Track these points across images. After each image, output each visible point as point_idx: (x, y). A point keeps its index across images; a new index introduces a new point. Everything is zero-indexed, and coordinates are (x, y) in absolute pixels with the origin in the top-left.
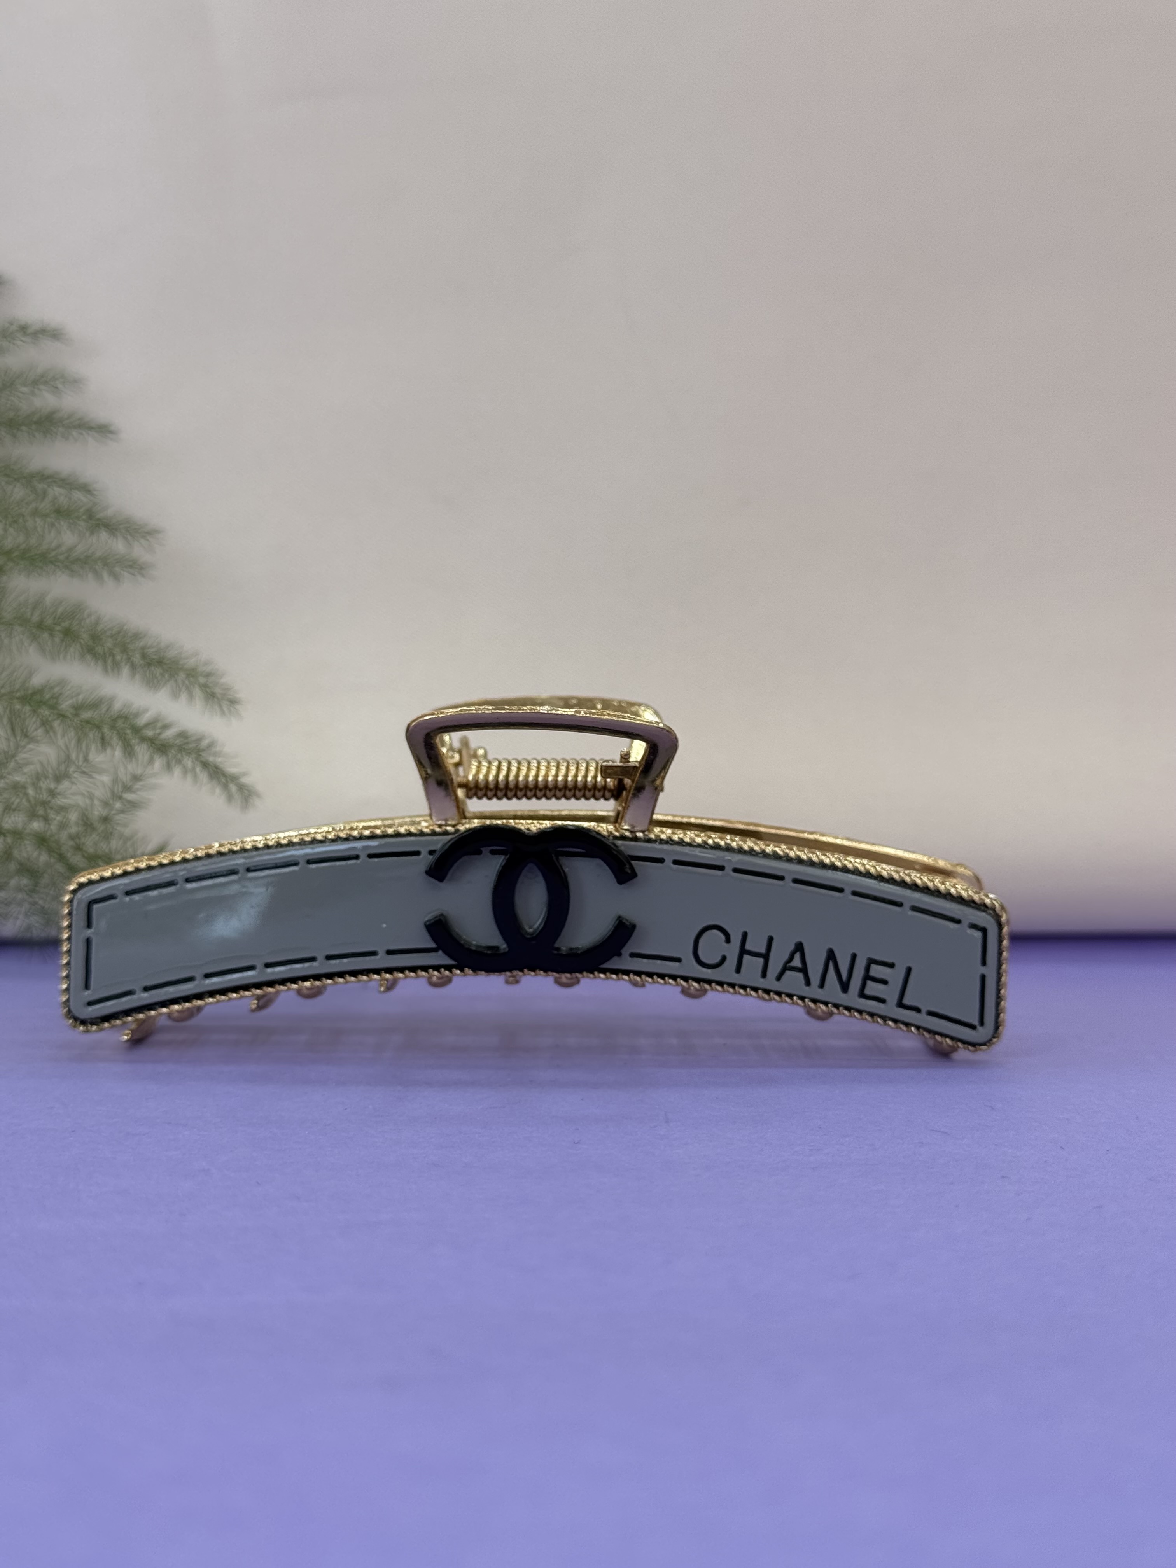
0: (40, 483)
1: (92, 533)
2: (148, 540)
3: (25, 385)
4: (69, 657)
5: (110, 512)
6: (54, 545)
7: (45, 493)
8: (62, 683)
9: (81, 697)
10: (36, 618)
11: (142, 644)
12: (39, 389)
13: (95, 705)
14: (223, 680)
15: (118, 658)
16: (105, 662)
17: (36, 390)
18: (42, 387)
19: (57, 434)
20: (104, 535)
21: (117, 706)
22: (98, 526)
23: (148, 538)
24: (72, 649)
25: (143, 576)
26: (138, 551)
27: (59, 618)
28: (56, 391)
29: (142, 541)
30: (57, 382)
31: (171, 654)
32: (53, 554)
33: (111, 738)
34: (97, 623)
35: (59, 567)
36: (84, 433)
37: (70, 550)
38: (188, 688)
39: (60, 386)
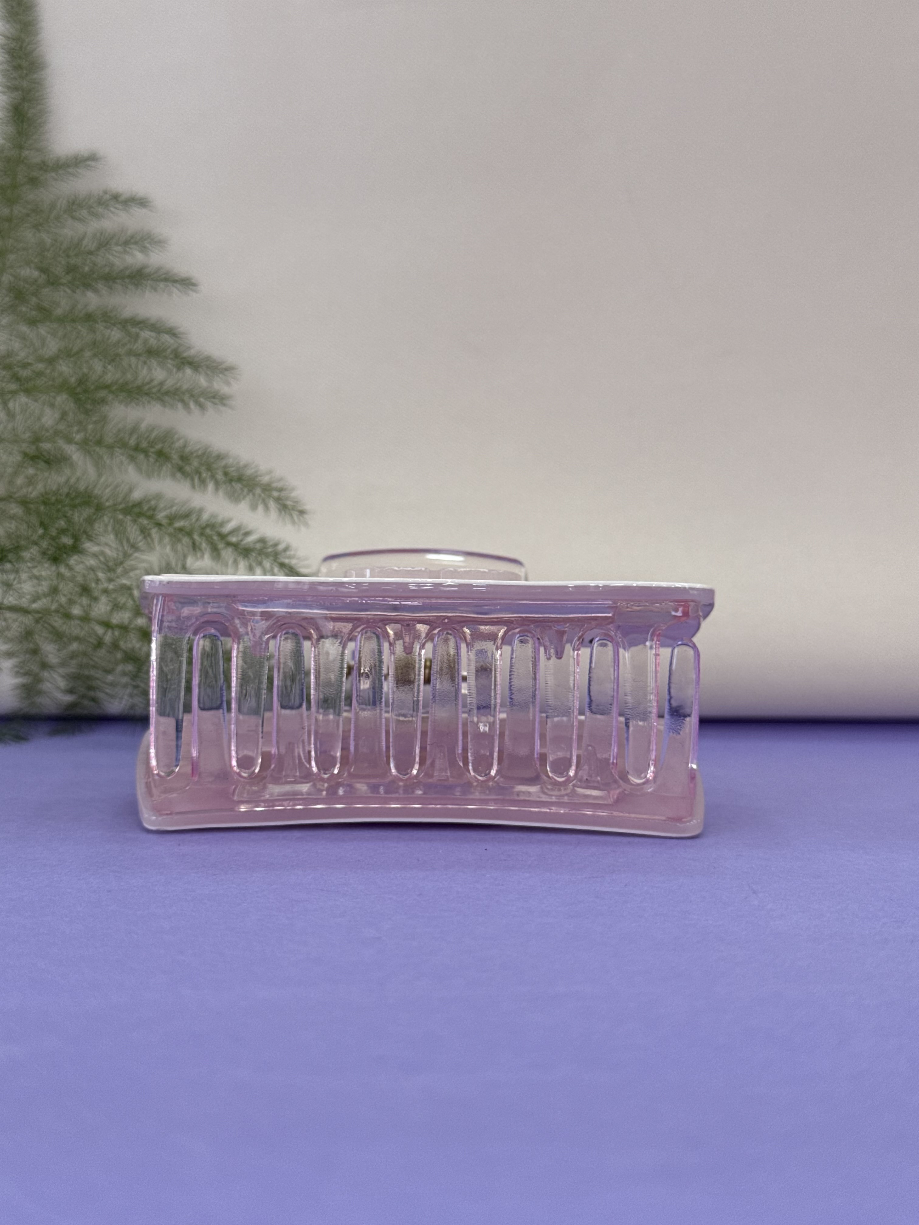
0: (133, 328)
1: (179, 369)
2: (225, 375)
3: (117, 244)
4: (162, 475)
5: (192, 352)
6: (147, 379)
7: (137, 336)
8: (158, 497)
9: (174, 508)
10: (132, 442)
11: (223, 463)
12: (130, 248)
13: (186, 516)
14: (293, 495)
15: (204, 475)
16: (192, 480)
17: (128, 249)
18: (132, 246)
19: (146, 285)
20: (188, 371)
21: (205, 517)
22: (183, 363)
23: (226, 373)
24: (164, 468)
25: (224, 405)
26: (218, 385)
27: (153, 442)
28: (144, 250)
29: (221, 376)
30: (146, 242)
31: (249, 472)
32: (147, 387)
33: (201, 544)
34: (185, 446)
35: (153, 398)
36: (170, 284)
37: (161, 384)
38: (264, 501)
39: (148, 245)
